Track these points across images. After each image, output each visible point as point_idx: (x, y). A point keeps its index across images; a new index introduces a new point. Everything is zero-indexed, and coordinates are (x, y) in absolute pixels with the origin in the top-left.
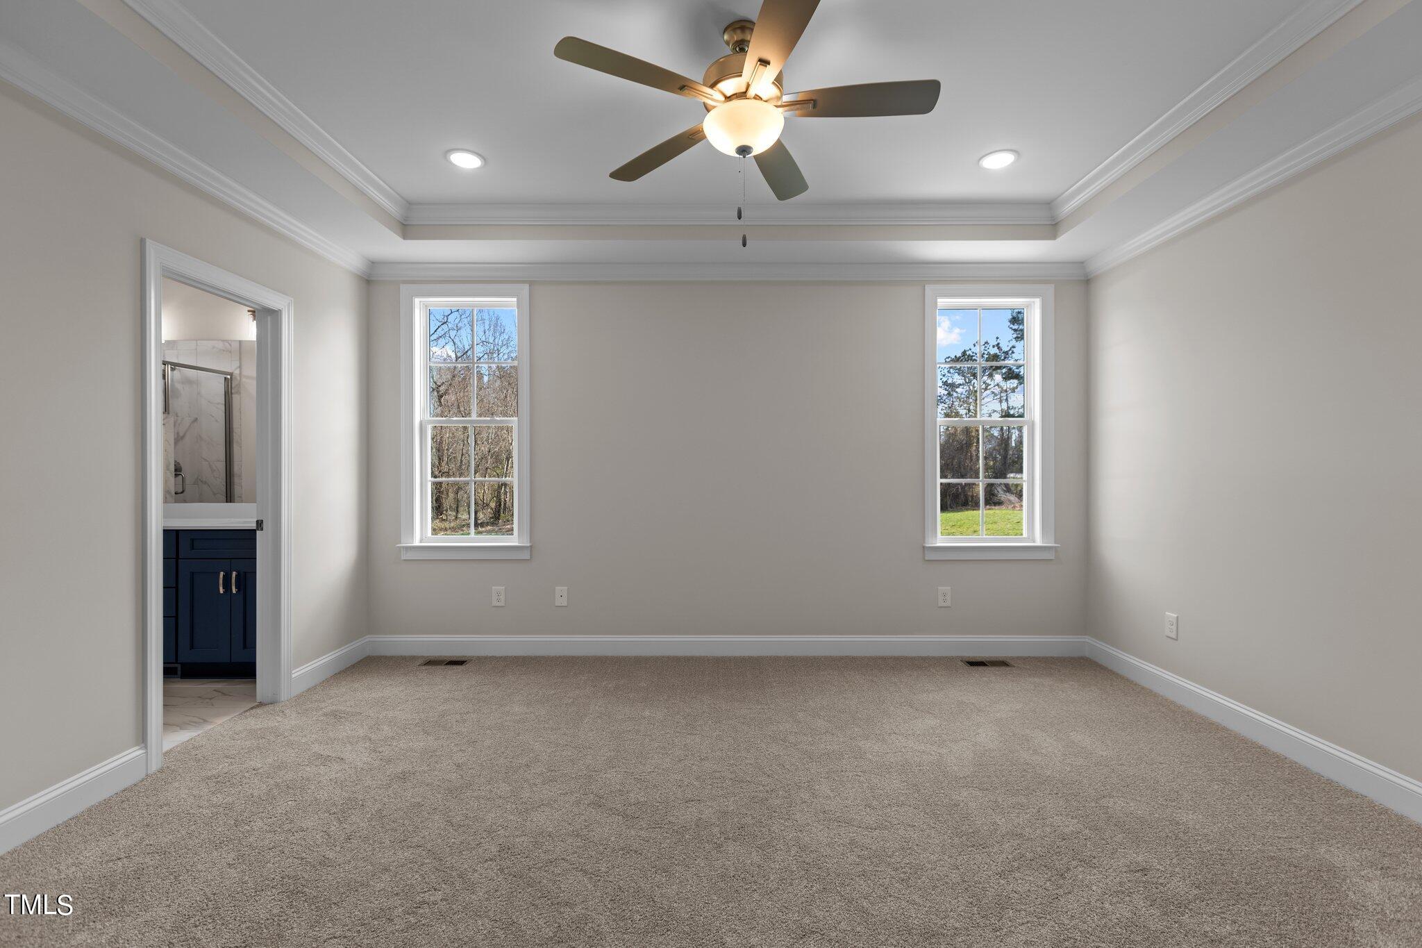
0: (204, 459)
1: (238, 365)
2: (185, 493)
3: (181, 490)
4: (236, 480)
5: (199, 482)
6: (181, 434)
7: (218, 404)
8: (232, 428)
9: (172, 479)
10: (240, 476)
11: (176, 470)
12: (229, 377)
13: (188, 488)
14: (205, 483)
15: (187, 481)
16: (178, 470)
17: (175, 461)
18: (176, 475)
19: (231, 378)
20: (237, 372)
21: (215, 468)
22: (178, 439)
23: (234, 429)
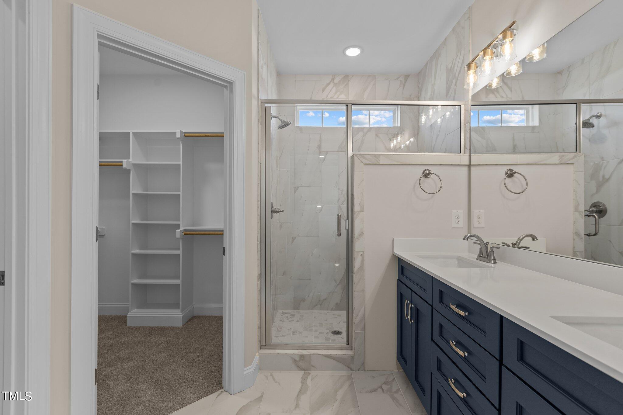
2: (599, 235)
6: (606, 177)
9: (581, 220)
18: (587, 216)
22: (603, 182)
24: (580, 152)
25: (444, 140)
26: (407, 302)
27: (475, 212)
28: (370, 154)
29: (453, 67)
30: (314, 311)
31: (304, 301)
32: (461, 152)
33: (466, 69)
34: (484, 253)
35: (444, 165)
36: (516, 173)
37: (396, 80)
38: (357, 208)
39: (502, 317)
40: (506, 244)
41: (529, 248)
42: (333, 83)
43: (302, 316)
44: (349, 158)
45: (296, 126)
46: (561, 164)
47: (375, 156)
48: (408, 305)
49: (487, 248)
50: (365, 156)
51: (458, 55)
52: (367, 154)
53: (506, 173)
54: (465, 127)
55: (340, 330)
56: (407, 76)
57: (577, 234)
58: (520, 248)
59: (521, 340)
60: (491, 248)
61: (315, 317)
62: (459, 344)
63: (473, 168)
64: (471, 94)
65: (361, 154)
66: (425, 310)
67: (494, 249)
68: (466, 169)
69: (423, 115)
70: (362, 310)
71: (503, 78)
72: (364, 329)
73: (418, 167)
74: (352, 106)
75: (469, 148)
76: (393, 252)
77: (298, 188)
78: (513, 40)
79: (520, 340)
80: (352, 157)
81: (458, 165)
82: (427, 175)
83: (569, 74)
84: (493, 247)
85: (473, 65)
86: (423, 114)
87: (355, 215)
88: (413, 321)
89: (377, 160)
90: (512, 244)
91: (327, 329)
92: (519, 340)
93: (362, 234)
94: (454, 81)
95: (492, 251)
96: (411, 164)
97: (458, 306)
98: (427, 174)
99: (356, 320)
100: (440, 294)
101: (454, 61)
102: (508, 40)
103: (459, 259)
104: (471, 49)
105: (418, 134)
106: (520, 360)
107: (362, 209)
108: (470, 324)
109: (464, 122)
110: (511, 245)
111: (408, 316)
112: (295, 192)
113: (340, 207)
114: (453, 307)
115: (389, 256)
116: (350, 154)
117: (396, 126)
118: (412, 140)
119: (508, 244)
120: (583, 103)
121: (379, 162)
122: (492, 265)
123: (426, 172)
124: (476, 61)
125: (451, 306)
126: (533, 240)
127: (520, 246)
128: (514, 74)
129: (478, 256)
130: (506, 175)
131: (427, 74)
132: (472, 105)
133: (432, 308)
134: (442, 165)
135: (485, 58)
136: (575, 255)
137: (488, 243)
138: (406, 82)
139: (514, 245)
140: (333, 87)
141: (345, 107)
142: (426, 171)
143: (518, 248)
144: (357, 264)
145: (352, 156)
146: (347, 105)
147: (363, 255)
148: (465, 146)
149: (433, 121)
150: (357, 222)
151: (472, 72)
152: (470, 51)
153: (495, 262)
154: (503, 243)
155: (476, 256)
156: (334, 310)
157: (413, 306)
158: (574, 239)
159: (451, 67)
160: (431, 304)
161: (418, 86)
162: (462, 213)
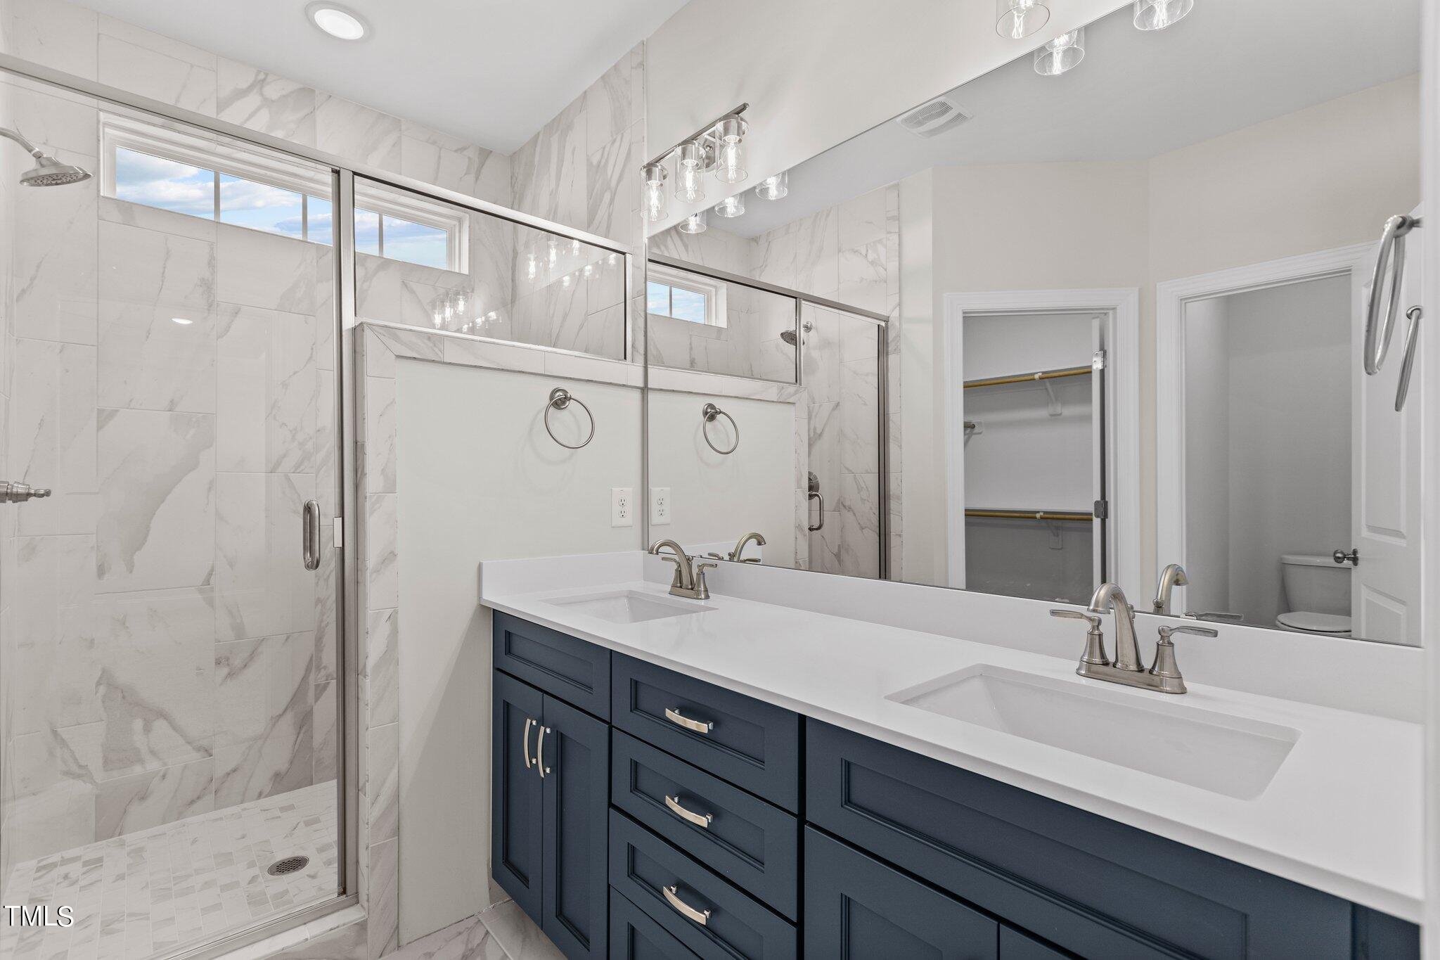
0: (848, 469)
1: (898, 301)
2: (822, 529)
3: (816, 525)
4: (893, 505)
5: (841, 507)
6: (819, 431)
7: (867, 375)
8: (888, 414)
9: (805, 503)
10: (899, 498)
11: (811, 488)
12: (883, 324)
13: (827, 516)
14: (850, 509)
15: (826, 506)
16: (813, 488)
17: (810, 473)
18: (811, 497)
19: (887, 325)
20: (894, 315)
21: (863, 485)
22: (813, 440)
23: (891, 415)
24: (800, 385)
25: (581, 327)
26: (531, 724)
27: (655, 491)
28: (414, 331)
29: (603, 161)
30: (189, 820)
31: (143, 798)
32: (625, 358)
33: (644, 174)
34: (686, 580)
35: (596, 382)
36: (721, 412)
37: (456, 151)
38: (373, 483)
39: (802, 718)
40: (716, 556)
41: (759, 560)
42: (262, 94)
43: (138, 852)
44: (344, 334)
45: (102, 194)
46: (780, 402)
47: (429, 339)
48: (534, 732)
49: (690, 566)
50: (398, 332)
51: (615, 139)
52: (406, 330)
53: (706, 413)
54: (635, 304)
55: (299, 853)
56: (485, 154)
57: (799, 527)
58: (744, 561)
59: (847, 759)
60: (699, 566)
61: (194, 841)
62: (688, 799)
63: (652, 396)
64: (646, 234)
65: (386, 327)
66: (588, 736)
67: (706, 569)
68: (637, 395)
69: (532, 259)
70: (393, 776)
71: (711, 215)
72: (397, 831)
73: (539, 379)
74: (353, 177)
75: (642, 350)
76: (480, 597)
77: (114, 413)
78: (740, 141)
79: (846, 761)
80: (356, 331)
81: (624, 385)
82: (559, 401)
83: (769, 245)
84: (704, 565)
85: (656, 170)
86: (532, 256)
87: (368, 505)
88: (548, 770)
89: (435, 349)
90: (730, 554)
91: (251, 865)
92: (844, 761)
93: (390, 557)
94: (607, 197)
95: (701, 574)
96: (523, 372)
97: (684, 712)
98: (560, 399)
99: (370, 811)
100: (633, 689)
101: (607, 149)
102: (732, 138)
103: (632, 597)
104: (645, 135)
105: (513, 301)
106: (846, 804)
107: (390, 488)
108: (718, 748)
109: (631, 291)
110: (727, 558)
111: (536, 762)
112: (99, 428)
113: (288, 479)
114: (673, 716)
115: (467, 610)
116: (349, 321)
117: (457, 271)
118: (493, 315)
119: (721, 555)
120: (804, 300)
121: (442, 356)
122: (702, 603)
123: (558, 396)
124: (662, 162)
125: (669, 714)
126: (759, 544)
127: (742, 558)
128: (732, 214)
129: (674, 586)
130: (705, 417)
131: (537, 159)
132: (650, 260)
133: (611, 727)
134: (592, 381)
135: (685, 162)
136: (797, 567)
137: (693, 557)
138: (482, 165)
139: (732, 556)
140: (258, 109)
141: (329, 178)
142: (558, 394)
143: (739, 561)
144: (373, 647)
145: (354, 329)
146: (337, 172)
147: (393, 618)
148: (633, 346)
149: (553, 278)
150: (374, 524)
151: (654, 183)
152: (643, 137)
153: (707, 597)
154: (710, 554)
155: (669, 588)
156: (266, 797)
157: (548, 731)
158: (796, 538)
159: (600, 162)
160: (608, 719)
161: (513, 186)
162: (630, 492)
